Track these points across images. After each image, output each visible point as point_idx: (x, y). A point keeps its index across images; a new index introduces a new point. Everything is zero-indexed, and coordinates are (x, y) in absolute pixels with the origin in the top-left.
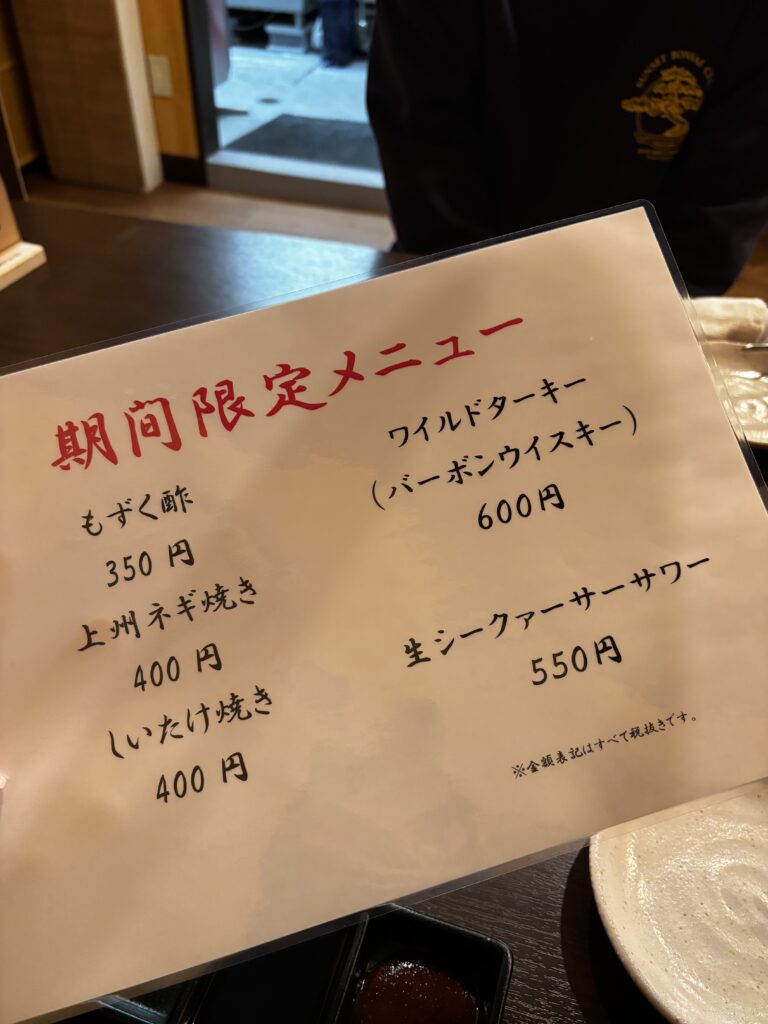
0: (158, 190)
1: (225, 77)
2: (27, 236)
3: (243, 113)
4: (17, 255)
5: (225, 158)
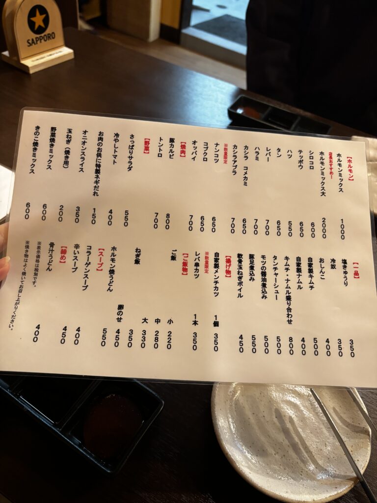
0: (155, 42)
2: (67, 45)
3: (207, 11)
4: (60, 52)
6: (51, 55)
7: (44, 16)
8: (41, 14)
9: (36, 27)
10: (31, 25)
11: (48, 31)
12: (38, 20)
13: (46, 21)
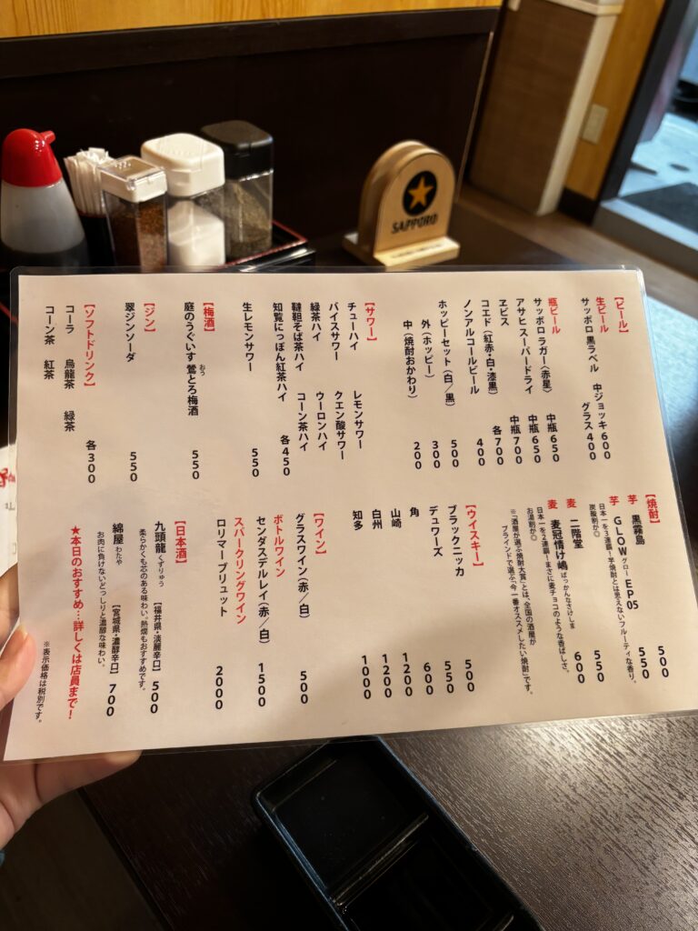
0: (549, 216)
1: (650, 139)
3: (652, 172)
4: (438, 246)
5: (619, 207)
6: (422, 250)
7: (429, 188)
8: (426, 184)
9: (414, 203)
10: (407, 199)
11: (429, 212)
12: (420, 194)
13: (430, 197)
